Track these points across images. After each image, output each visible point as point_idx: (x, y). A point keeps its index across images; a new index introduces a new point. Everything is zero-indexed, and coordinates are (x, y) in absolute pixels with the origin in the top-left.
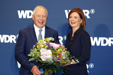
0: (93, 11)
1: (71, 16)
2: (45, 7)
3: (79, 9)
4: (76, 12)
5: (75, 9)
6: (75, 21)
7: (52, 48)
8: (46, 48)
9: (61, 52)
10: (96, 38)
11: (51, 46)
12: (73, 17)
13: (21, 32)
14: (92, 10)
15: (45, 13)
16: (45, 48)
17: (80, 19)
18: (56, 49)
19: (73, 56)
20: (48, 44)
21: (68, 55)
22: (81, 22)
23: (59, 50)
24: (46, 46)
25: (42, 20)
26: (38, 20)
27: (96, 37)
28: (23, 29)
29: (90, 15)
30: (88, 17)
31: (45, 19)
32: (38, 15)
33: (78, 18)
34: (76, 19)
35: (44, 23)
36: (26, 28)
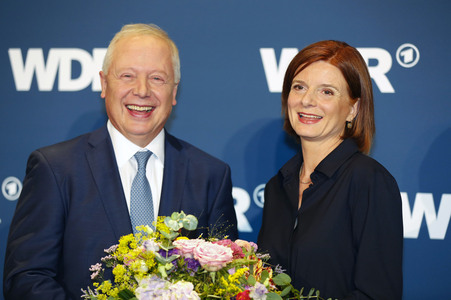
0: (409, 55)
1: (299, 78)
2: (164, 29)
3: (345, 45)
4: (332, 63)
5: (325, 43)
6: (323, 109)
7: (197, 270)
8: (164, 274)
9: (244, 281)
10: (424, 200)
11: (188, 256)
12: (312, 88)
13: (43, 159)
14: (409, 48)
15: (164, 61)
16: (159, 275)
17: (347, 98)
18: (214, 269)
19: (312, 292)
20: (173, 251)
21: (286, 291)
22: (350, 118)
23: (235, 274)
24: (164, 264)
25: (146, 97)
26: (125, 96)
27: (424, 190)
28: (52, 146)
29: (395, 74)
30: (385, 86)
31: (160, 91)
32: (124, 69)
33: (337, 93)
34: (329, 96)
35: (159, 115)
36: (63, 140)
